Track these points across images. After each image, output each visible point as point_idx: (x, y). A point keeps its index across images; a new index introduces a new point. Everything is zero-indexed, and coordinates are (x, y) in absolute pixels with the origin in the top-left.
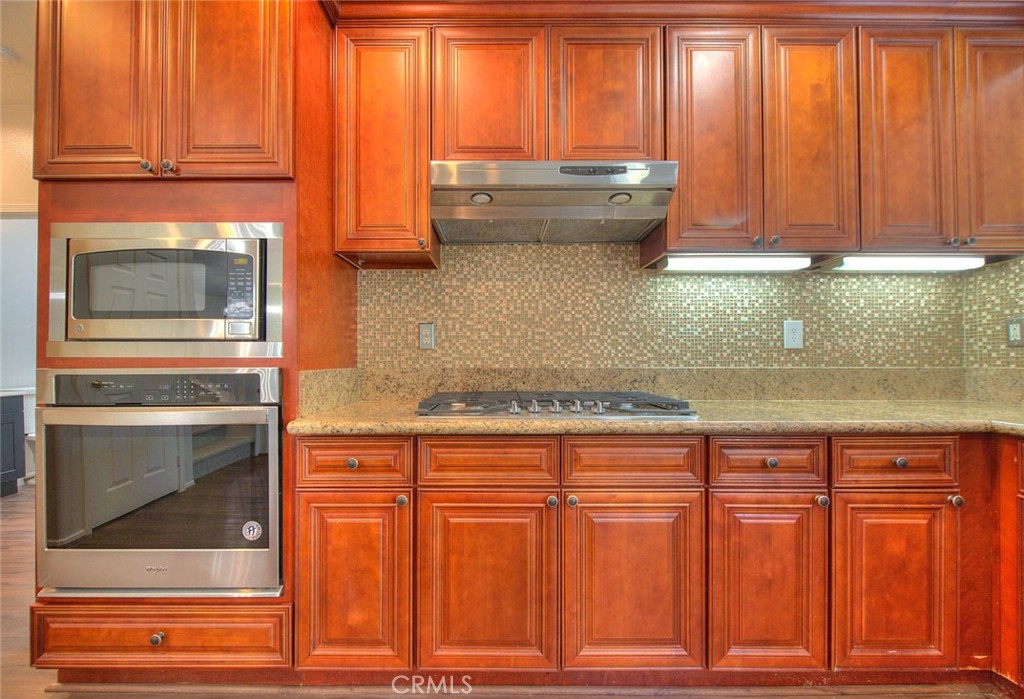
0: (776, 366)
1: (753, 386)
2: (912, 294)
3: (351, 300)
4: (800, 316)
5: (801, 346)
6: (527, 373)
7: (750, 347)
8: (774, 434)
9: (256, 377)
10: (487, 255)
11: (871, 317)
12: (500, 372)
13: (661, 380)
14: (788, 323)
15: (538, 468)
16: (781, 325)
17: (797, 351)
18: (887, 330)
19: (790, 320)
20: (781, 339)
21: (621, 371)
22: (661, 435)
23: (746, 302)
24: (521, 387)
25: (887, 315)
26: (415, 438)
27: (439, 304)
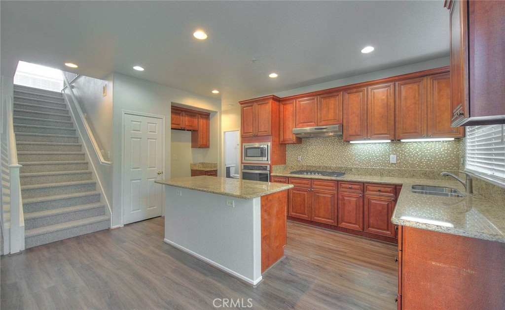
0: (387, 168)
1: (379, 173)
2: (437, 147)
3: (285, 151)
4: (396, 154)
5: (396, 162)
6: (320, 167)
7: (379, 163)
8: (350, 182)
9: (266, 167)
10: (311, 141)
11: (421, 154)
12: (314, 167)
13: (353, 170)
14: (392, 156)
15: (307, 184)
16: (389, 156)
17: (394, 164)
18: (427, 158)
19: (392, 155)
20: (389, 160)
21: (342, 168)
22: (328, 180)
23: (378, 150)
24: (319, 170)
25: (427, 154)
26: (288, 177)
27: (302, 151)
